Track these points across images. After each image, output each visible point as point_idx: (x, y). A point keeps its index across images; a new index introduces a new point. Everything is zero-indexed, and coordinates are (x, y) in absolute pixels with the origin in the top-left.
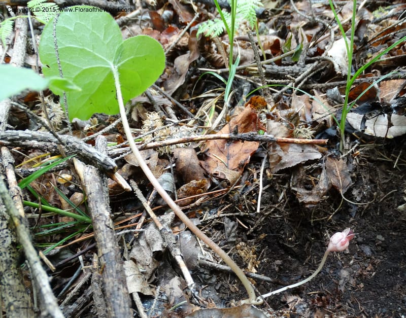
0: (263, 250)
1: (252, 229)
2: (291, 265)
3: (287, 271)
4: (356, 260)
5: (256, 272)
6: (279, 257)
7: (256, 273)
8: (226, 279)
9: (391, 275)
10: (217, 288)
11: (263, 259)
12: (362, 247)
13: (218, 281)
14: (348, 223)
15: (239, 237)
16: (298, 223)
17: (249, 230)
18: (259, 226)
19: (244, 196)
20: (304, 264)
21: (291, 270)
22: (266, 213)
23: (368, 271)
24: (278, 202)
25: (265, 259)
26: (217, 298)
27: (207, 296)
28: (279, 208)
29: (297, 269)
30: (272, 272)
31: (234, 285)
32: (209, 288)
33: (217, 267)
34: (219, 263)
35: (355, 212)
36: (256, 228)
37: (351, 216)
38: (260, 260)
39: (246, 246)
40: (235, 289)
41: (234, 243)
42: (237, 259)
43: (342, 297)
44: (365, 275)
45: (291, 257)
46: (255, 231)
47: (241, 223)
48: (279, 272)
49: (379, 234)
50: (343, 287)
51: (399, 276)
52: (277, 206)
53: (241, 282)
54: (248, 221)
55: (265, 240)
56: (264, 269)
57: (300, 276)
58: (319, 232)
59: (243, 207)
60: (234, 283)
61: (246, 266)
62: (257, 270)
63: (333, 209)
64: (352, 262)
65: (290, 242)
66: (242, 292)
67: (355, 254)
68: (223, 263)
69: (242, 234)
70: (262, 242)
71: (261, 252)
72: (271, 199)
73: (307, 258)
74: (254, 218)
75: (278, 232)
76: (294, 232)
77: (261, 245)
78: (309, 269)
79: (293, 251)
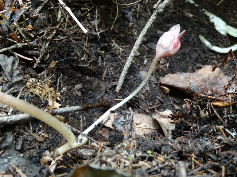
0: (59, 79)
1: (38, 61)
2: (91, 84)
3: (90, 92)
4: (148, 59)
5: (60, 105)
6: (77, 81)
7: (60, 107)
8: (27, 129)
9: (181, 61)
10: (19, 147)
11: (62, 89)
12: (149, 45)
13: (16, 138)
14: (129, 28)
15: (26, 74)
16: (85, 41)
17: (35, 62)
18: (46, 54)
19: (15, 23)
20: (103, 79)
21: (93, 90)
22: (49, 37)
23: (162, 64)
24: (58, 23)
25: (64, 88)
26: (23, 161)
27: (6, 166)
28: (61, 29)
29: (98, 87)
30: (76, 99)
31: (40, 133)
32: (6, 153)
33: (9, 120)
34: (9, 114)
35: (131, 16)
36: (43, 57)
37: (129, 21)
38: (59, 91)
39: (38, 81)
40: (43, 136)
41: (21, 83)
42: (33, 100)
43: (150, 96)
44: (161, 69)
45: (89, 77)
46: (42, 61)
47: (22, 57)
48: (82, 96)
49: (158, 30)
50: (148, 86)
51: (188, 59)
52: (58, 27)
53: (47, 125)
54: (30, 52)
55: (58, 68)
56: (66, 99)
57: (104, 91)
58: (106, 44)
59: (19, 37)
60: (39, 130)
61: (46, 105)
62: (60, 103)
63: (113, 18)
64: (146, 61)
65: (84, 62)
66: (52, 136)
67: (145, 53)
68: (15, 112)
69: (28, 70)
70: (54, 71)
71: (57, 82)
72: (49, 20)
73: (103, 72)
74: (36, 47)
75: (68, 55)
76: (84, 50)
77: (55, 74)
78: (110, 82)
79: (90, 70)
